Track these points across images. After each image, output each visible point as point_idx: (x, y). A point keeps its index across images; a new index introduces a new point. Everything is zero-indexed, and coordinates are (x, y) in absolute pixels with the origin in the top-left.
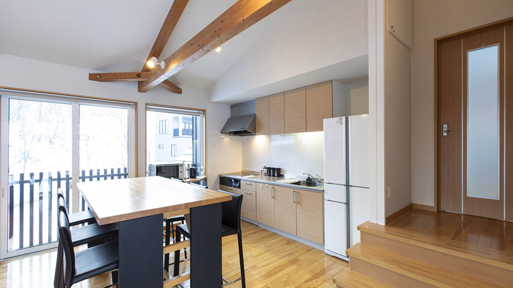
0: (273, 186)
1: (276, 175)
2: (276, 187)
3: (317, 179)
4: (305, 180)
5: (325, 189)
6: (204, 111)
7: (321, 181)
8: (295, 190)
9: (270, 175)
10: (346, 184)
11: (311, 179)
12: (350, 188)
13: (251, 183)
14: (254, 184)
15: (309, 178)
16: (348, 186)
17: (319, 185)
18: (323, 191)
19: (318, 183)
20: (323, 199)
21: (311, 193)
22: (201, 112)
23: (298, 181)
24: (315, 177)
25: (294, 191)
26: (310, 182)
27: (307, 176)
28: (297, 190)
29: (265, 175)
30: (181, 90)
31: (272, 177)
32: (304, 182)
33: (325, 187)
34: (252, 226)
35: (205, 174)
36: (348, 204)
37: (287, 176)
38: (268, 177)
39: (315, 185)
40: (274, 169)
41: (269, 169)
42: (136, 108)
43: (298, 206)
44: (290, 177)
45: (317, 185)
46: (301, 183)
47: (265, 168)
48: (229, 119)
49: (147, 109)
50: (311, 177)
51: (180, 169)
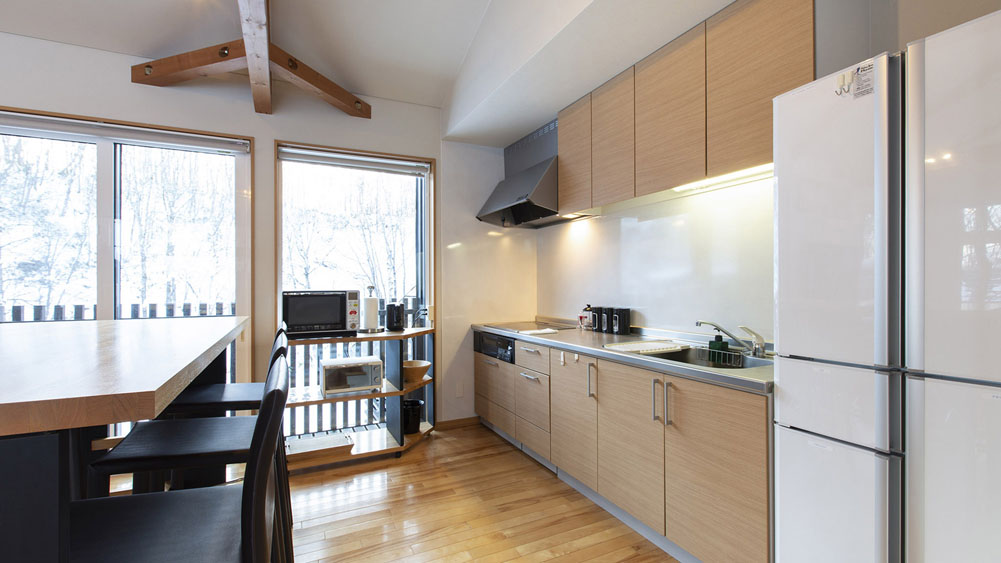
0: (594, 361)
1: (616, 329)
2: (601, 365)
3: (750, 343)
4: (706, 345)
5: (776, 380)
6: (431, 162)
7: (764, 352)
8: (660, 377)
9: (600, 330)
10: (886, 364)
11: (726, 343)
12: (913, 384)
13: (538, 348)
14: (544, 352)
15: (719, 338)
16: (897, 371)
17: (754, 365)
18: (771, 387)
19: (750, 357)
20: (770, 422)
21: (722, 393)
22: (426, 165)
23: (679, 348)
24: (741, 336)
25: (656, 381)
26: (722, 353)
27: (712, 335)
28: (668, 379)
29: (589, 328)
30: (370, 107)
31: (605, 336)
32: (701, 352)
33: (780, 372)
34: (544, 472)
35: (434, 321)
36: (896, 455)
37: (649, 332)
38: (595, 333)
39: (738, 361)
40: (610, 311)
41: (598, 311)
42: (252, 152)
43: (671, 434)
44: (659, 335)
45: (748, 362)
46: (691, 355)
47: (589, 308)
48: (500, 183)
49: (279, 156)
50: (725, 338)
51: (350, 305)
